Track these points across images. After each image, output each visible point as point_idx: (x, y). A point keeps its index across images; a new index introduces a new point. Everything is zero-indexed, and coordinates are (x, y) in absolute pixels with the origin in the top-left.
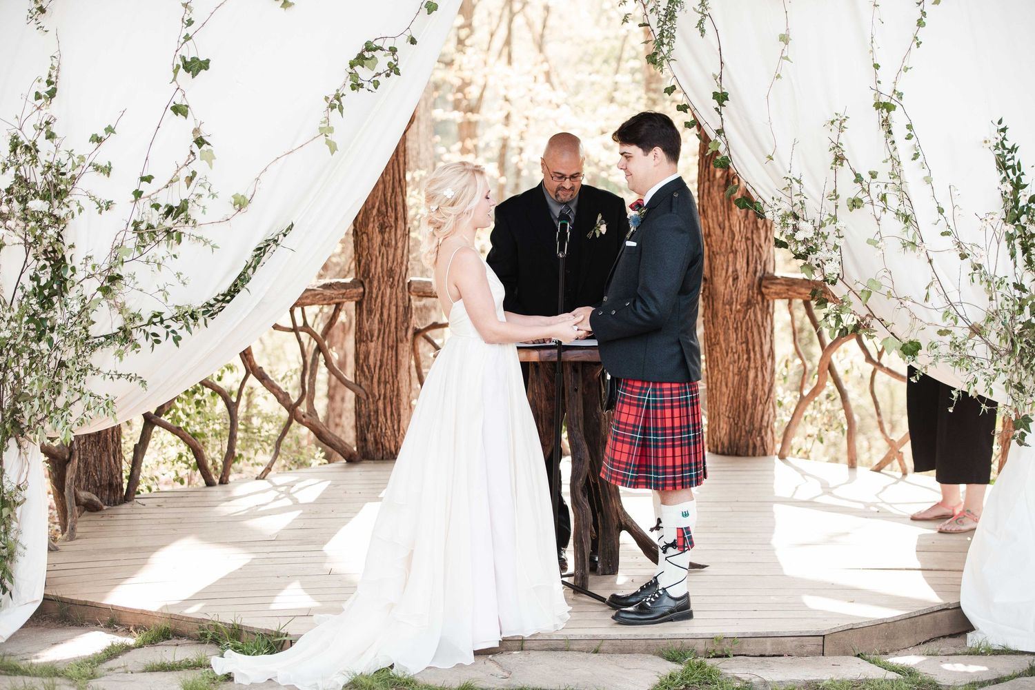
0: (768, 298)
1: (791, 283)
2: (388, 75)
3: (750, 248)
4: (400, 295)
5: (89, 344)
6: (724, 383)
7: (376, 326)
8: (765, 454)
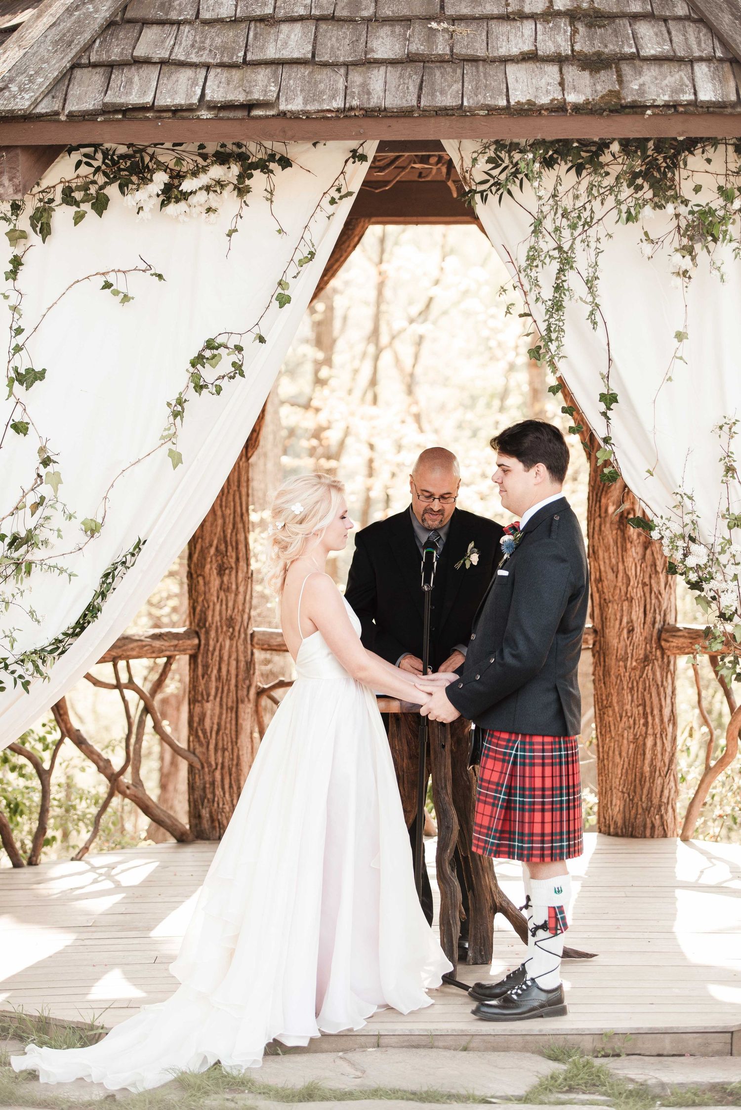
0: (669, 653)
1: (694, 635)
2: (232, 378)
3: (648, 595)
4: (241, 648)
6: (617, 753)
7: (213, 685)
8: (665, 836)
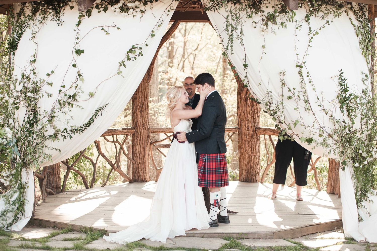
0: (258, 134)
1: (265, 130)
2: (139, 56)
3: (253, 119)
4: (146, 132)
5: (45, 138)
6: (244, 160)
7: (139, 142)
8: (256, 182)
